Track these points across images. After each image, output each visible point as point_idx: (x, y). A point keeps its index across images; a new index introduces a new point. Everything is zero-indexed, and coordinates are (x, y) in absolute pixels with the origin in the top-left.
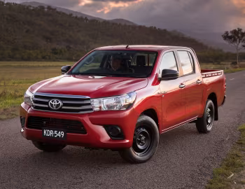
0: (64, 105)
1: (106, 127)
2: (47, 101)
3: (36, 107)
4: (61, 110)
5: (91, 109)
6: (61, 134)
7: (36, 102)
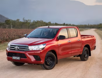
0: (20, 48)
1: (34, 56)
2: (14, 47)
3: (11, 49)
4: (18, 50)
5: (29, 50)
6: (18, 58)
7: (11, 47)
